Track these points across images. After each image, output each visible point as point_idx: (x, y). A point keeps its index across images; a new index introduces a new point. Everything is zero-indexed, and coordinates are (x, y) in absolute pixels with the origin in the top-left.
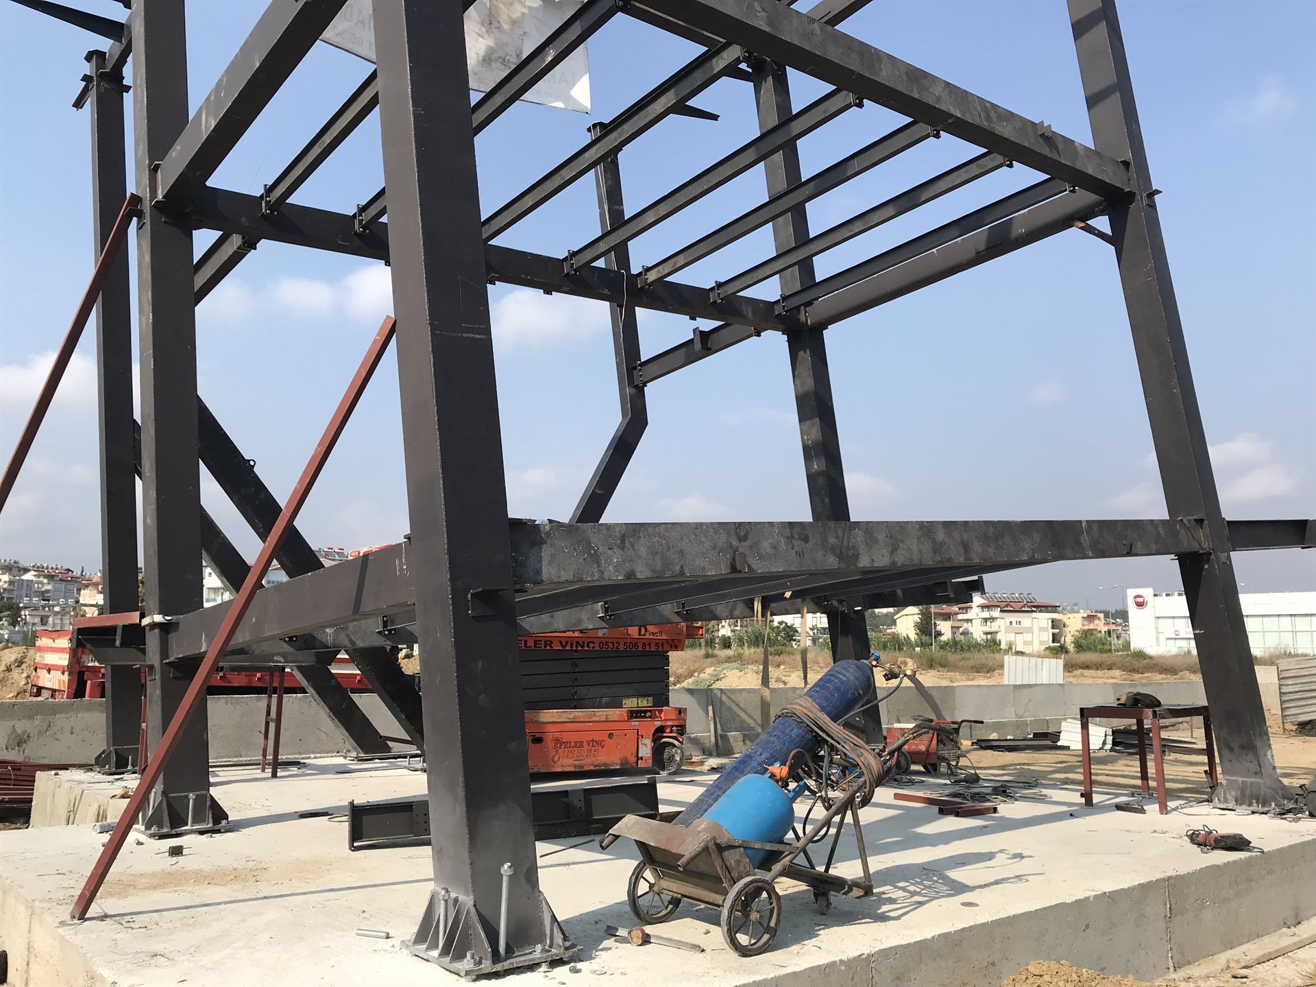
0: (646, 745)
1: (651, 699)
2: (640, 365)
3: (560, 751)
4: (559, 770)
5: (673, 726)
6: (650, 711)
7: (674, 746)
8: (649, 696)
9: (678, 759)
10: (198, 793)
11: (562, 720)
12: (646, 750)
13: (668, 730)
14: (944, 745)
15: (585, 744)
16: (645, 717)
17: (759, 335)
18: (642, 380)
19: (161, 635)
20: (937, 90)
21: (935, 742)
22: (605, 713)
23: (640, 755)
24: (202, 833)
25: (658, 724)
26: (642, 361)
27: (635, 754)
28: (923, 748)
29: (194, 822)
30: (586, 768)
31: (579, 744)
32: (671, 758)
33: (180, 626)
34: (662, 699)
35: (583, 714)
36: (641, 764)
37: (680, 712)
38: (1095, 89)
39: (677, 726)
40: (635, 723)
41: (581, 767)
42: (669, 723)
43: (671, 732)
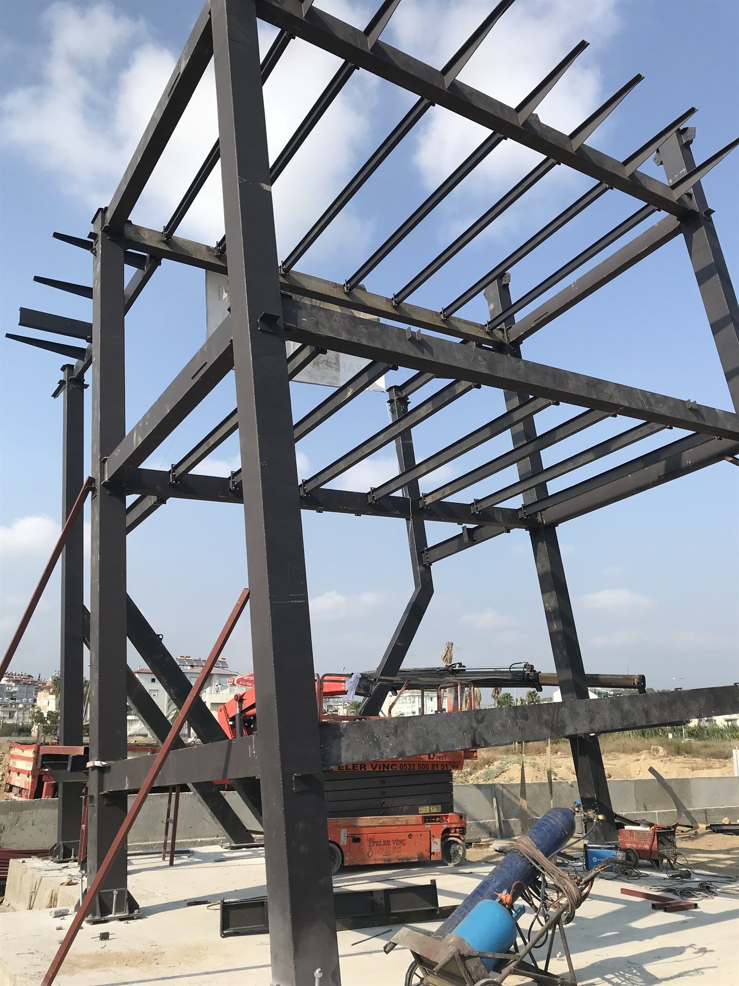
0: (436, 843)
1: (440, 806)
2: (426, 550)
3: (373, 848)
4: (372, 863)
5: (456, 828)
6: (439, 817)
7: (458, 843)
8: (438, 804)
9: (461, 853)
10: (120, 889)
11: (374, 824)
12: (437, 847)
13: (453, 831)
14: (664, 845)
15: (391, 843)
16: (435, 821)
17: (509, 532)
18: (428, 561)
19: (99, 774)
20: (610, 390)
21: (656, 842)
22: (405, 819)
23: (432, 851)
24: (121, 919)
25: (445, 826)
26: (428, 547)
27: (428, 850)
28: (647, 847)
29: (116, 911)
30: (393, 862)
31: (387, 843)
32: (456, 852)
33: (112, 769)
34: (448, 806)
35: (390, 819)
36: (433, 858)
37: (461, 817)
38: (730, 368)
39: (459, 828)
40: (428, 826)
41: (388, 860)
42: (454, 826)
43: (455, 832)
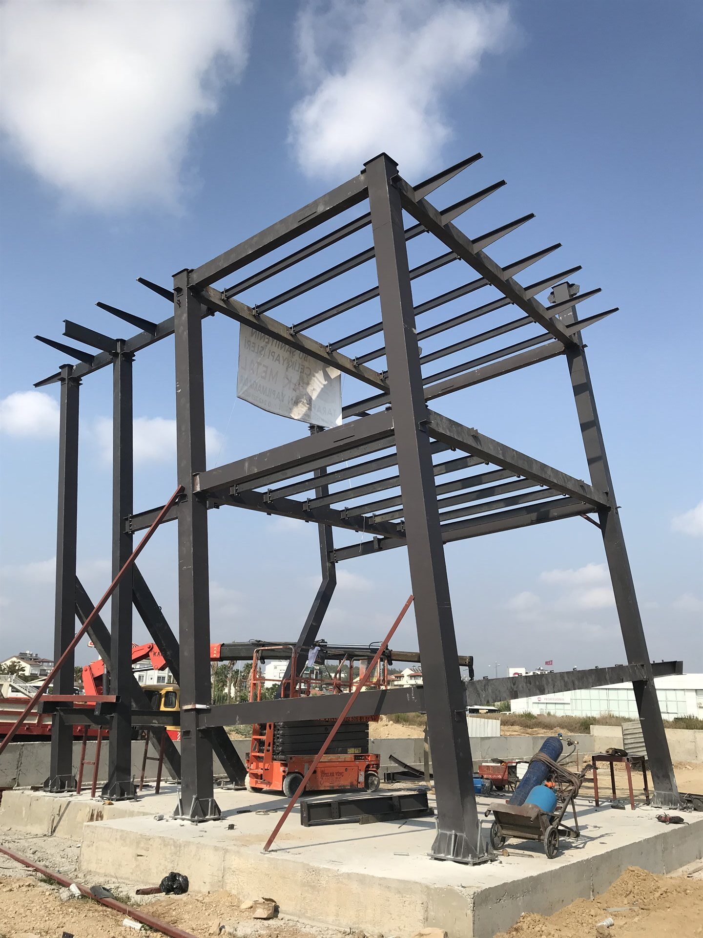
0: (361, 775)
1: (360, 749)
2: (335, 551)
3: (324, 778)
4: (323, 789)
5: (373, 764)
6: (363, 756)
7: (374, 775)
8: (359, 747)
9: (376, 783)
11: (325, 761)
12: (362, 779)
13: (371, 767)
14: (511, 775)
15: (335, 775)
16: (361, 759)
18: (335, 559)
19: (196, 715)
21: (507, 773)
22: (344, 757)
23: (359, 781)
24: (215, 820)
25: (367, 763)
27: (357, 780)
28: (500, 777)
29: (211, 814)
30: (335, 788)
31: (332, 774)
32: (373, 783)
33: (212, 710)
34: (365, 749)
35: (334, 757)
36: (360, 786)
37: (377, 757)
39: (376, 764)
40: (357, 762)
41: (333, 787)
42: (373, 763)
43: (373, 768)
